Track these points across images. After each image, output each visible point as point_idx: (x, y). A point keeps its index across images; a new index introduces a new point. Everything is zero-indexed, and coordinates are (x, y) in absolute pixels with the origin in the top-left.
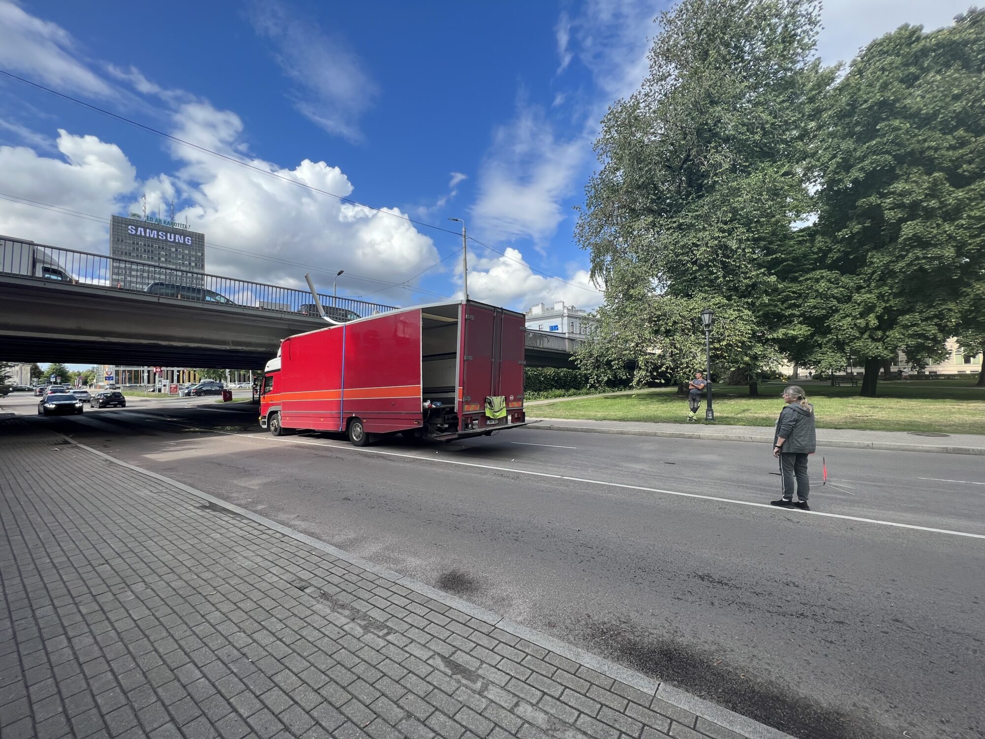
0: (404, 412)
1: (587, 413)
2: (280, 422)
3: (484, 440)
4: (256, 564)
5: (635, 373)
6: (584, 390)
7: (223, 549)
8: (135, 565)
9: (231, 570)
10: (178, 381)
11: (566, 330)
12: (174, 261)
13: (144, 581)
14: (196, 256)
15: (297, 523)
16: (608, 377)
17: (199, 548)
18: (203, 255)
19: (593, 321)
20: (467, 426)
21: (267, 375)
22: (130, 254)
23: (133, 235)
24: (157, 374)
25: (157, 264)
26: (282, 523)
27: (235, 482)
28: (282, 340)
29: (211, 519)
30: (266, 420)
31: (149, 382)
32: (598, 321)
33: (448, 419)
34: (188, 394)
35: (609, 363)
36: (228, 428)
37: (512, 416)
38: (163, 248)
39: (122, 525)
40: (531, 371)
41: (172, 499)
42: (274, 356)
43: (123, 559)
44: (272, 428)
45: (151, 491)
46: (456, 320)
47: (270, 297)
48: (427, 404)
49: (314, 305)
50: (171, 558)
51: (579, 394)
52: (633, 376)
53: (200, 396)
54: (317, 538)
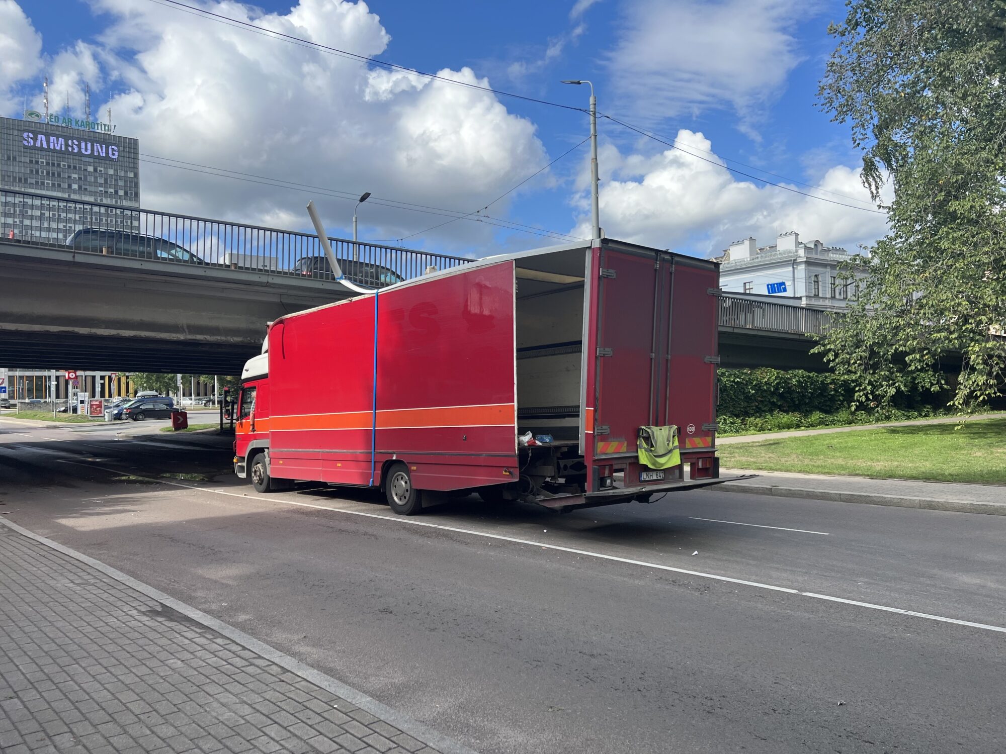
0: (484, 453)
1: (851, 463)
2: (268, 468)
3: (635, 510)
4: (242, 717)
5: (960, 379)
6: (843, 415)
7: (188, 688)
8: (56, 703)
9: (202, 724)
10: (103, 395)
11: (801, 291)
12: (92, 189)
13: (71, 732)
14: (125, 179)
15: (303, 649)
16: (898, 389)
17: (150, 682)
18: (136, 175)
19: (864, 271)
20: (602, 482)
21: (246, 385)
22: (26, 180)
23: (30, 148)
24: (71, 382)
25: (66, 196)
26: (279, 647)
27: (200, 571)
28: (270, 323)
29: (166, 635)
30: (245, 464)
31: (58, 397)
32: (875, 270)
33: (565, 467)
34: (118, 417)
35: (899, 359)
36: (182, 476)
37: (692, 466)
38: (75, 168)
39: (34, 636)
40: (728, 377)
41: (105, 596)
42: (257, 351)
43: (40, 693)
44: (255, 479)
45: (72, 582)
46: (579, 279)
47: (248, 246)
48: (526, 438)
49: (322, 258)
50: (110, 696)
51: (833, 423)
52: (955, 385)
53: (136, 419)
54: (340, 679)
